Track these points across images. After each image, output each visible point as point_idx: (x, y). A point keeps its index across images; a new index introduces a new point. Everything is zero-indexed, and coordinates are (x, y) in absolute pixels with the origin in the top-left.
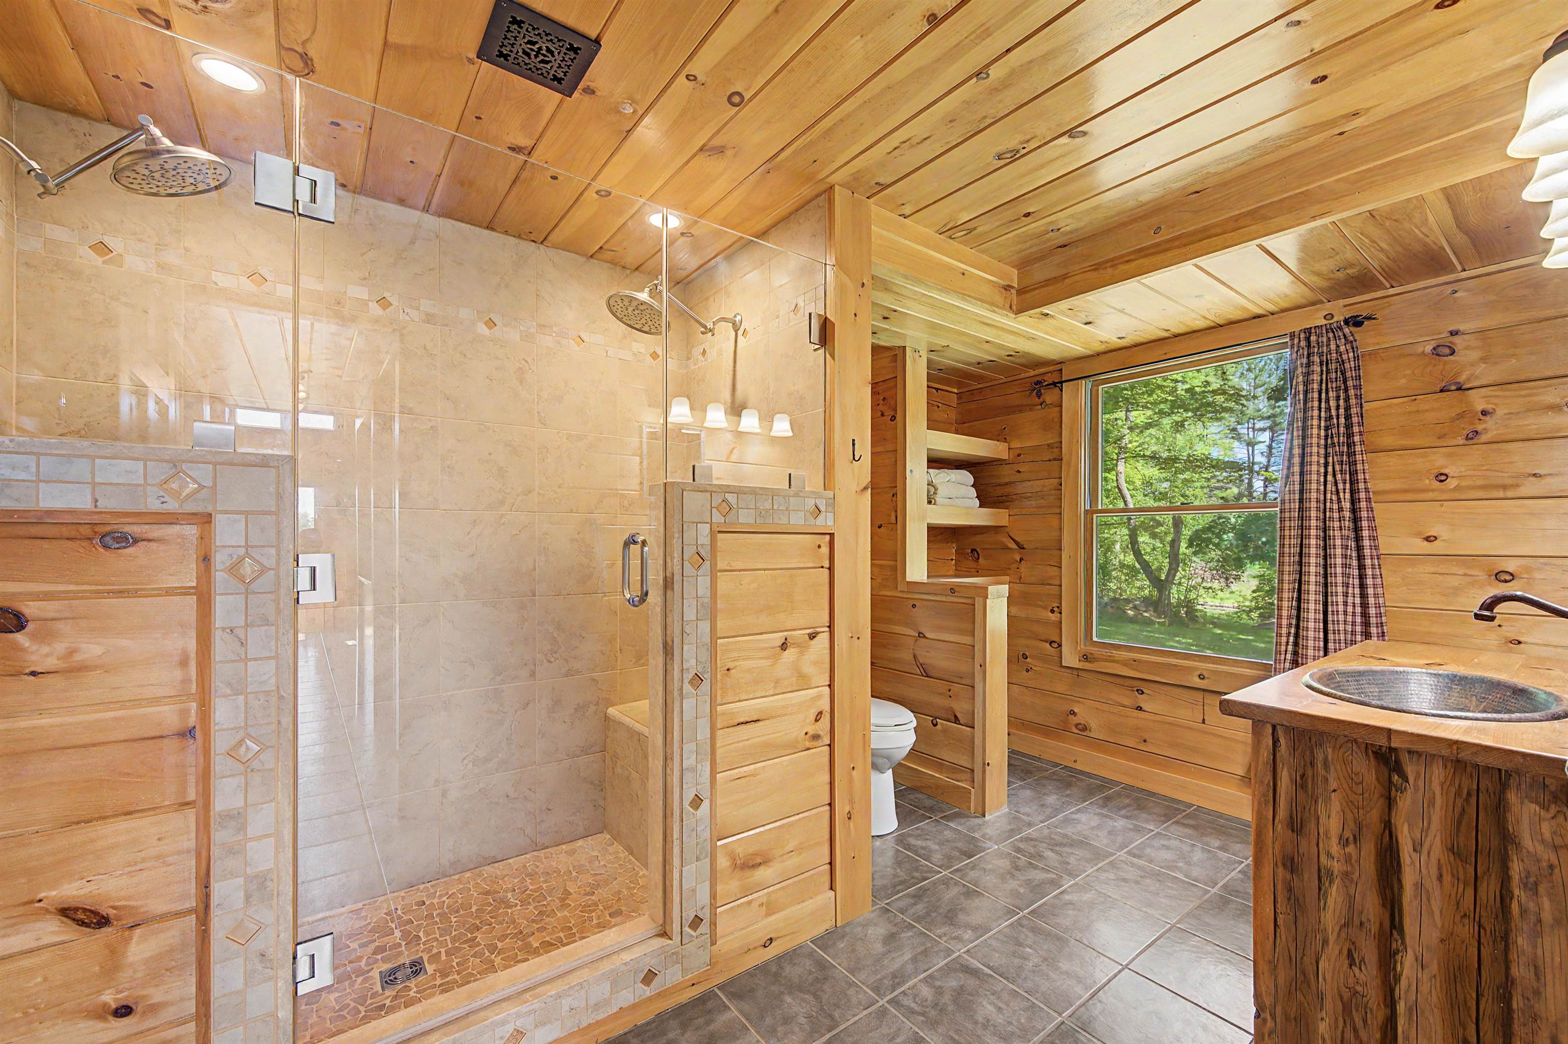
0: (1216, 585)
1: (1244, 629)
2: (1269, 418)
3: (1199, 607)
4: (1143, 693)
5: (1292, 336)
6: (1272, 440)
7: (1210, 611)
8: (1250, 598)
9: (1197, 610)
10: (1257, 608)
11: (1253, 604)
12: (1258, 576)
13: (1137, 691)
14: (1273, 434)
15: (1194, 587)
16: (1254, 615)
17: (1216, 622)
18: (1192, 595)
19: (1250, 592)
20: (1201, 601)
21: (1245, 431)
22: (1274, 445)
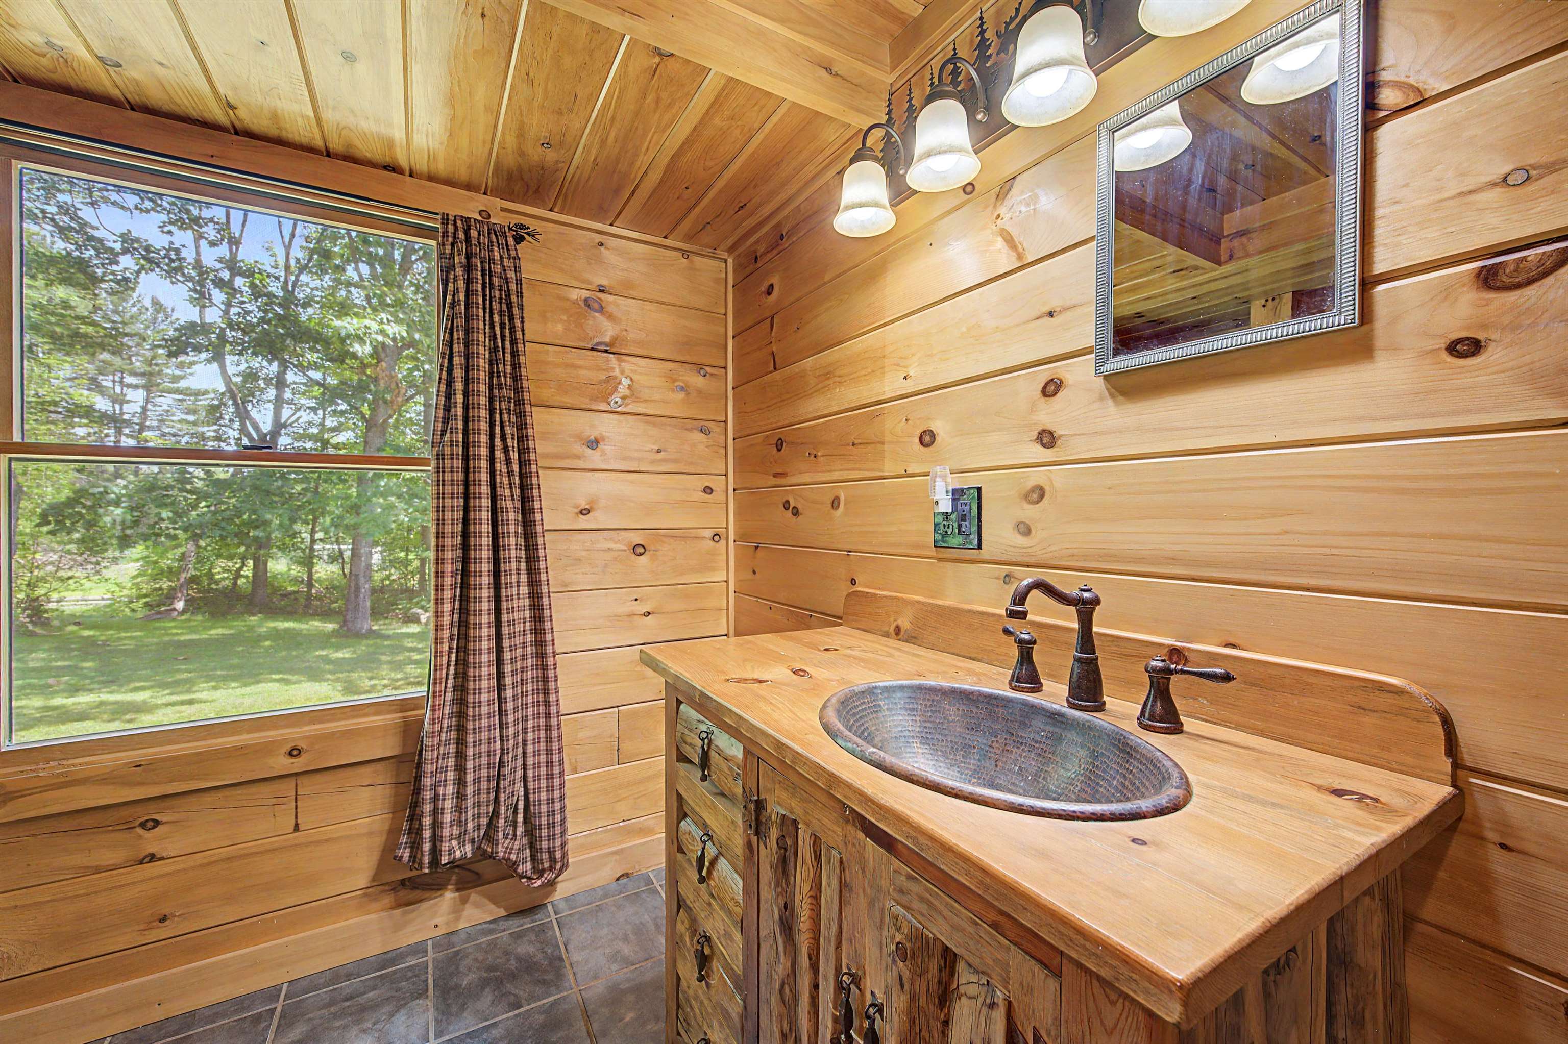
0: (78, 573)
1: (126, 625)
2: (143, 374)
3: (52, 606)
4: (157, 823)
5: (445, 220)
6: (147, 401)
7: (69, 608)
8: (130, 585)
9: (46, 611)
10: (139, 597)
11: (134, 591)
12: (142, 558)
13: (143, 825)
14: (148, 395)
15: (44, 579)
16: (136, 605)
17: (78, 621)
18: (40, 592)
19: (127, 578)
20: (54, 596)
21: (110, 384)
22: (149, 407)
